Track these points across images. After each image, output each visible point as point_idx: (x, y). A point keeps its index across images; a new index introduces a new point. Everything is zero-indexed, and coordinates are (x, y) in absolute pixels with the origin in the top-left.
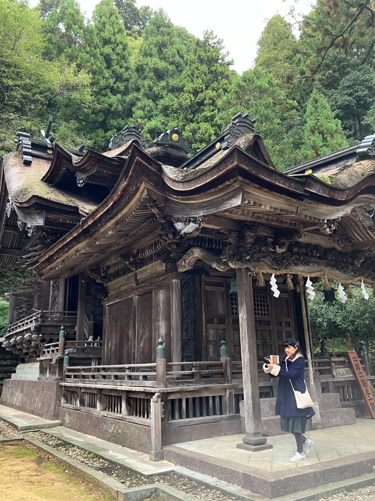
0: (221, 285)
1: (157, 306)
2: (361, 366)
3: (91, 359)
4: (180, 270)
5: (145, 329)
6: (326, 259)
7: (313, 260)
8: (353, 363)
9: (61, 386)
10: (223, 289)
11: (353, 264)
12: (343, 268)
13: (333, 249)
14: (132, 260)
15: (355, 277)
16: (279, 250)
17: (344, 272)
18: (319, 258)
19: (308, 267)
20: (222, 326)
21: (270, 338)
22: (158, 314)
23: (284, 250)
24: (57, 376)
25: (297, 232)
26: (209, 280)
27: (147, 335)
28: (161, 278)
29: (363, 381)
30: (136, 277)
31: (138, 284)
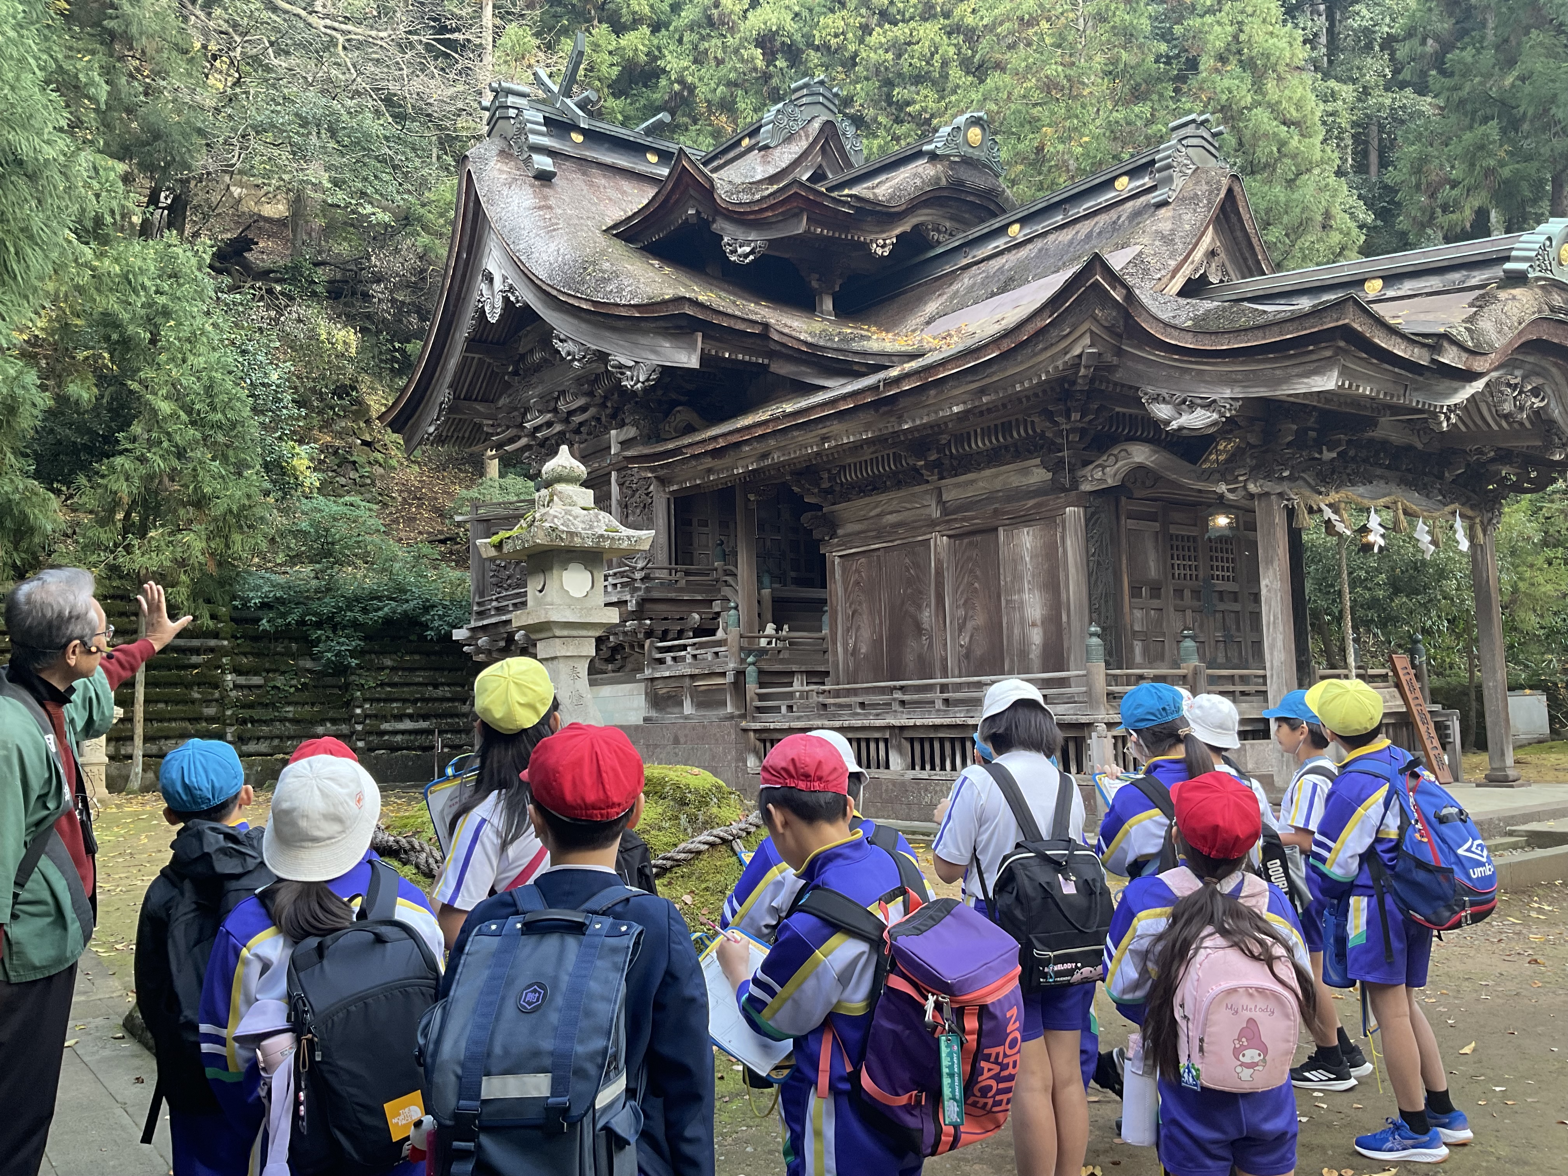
0: (1152, 517)
1: (1014, 561)
2: (1417, 685)
3: (792, 673)
4: (1086, 487)
5: (974, 608)
6: (1397, 469)
7: (1379, 472)
8: (1403, 678)
9: (745, 731)
10: (1157, 526)
11: (1441, 477)
12: (1425, 486)
13: (1410, 448)
14: (933, 457)
15: (1445, 505)
16: (1328, 455)
17: (1427, 496)
18: (1388, 467)
19: (1369, 487)
20: (1156, 603)
21: (1238, 629)
22: (1017, 577)
23: (1335, 455)
24: (730, 709)
25: (1372, 423)
26: (1135, 507)
27: (979, 619)
28: (1031, 503)
29: (1421, 713)
30: (940, 495)
31: (945, 512)
